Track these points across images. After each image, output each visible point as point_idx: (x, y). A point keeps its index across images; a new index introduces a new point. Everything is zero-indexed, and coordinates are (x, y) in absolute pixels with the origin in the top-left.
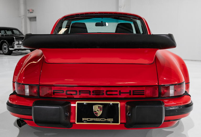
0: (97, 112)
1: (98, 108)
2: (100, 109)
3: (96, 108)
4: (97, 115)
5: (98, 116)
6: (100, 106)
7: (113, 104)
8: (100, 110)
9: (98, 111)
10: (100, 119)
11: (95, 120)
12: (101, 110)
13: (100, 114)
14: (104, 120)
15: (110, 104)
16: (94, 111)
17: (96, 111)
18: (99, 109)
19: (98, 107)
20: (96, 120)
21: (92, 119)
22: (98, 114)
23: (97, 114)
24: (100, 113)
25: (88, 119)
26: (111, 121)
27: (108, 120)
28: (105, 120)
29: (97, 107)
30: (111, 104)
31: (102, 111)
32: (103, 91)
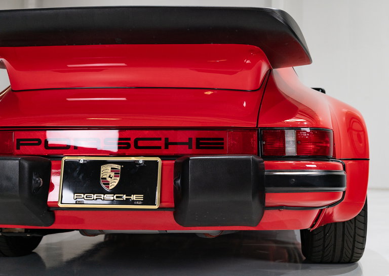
0: (109, 179)
1: (112, 171)
2: (115, 174)
3: (107, 171)
4: (108, 187)
5: (110, 188)
6: (116, 166)
7: (145, 162)
8: (115, 176)
9: (111, 178)
10: (114, 196)
12: (118, 176)
13: (115, 184)
14: (122, 197)
15: (138, 161)
16: (102, 179)
17: (105, 178)
18: (113, 174)
19: (112, 168)
22: (110, 185)
23: (109, 184)
25: (87, 197)
26: (139, 201)
27: (132, 197)
28: (125, 197)
29: (110, 169)
30: (141, 162)
31: (118, 178)
32: (129, 139)
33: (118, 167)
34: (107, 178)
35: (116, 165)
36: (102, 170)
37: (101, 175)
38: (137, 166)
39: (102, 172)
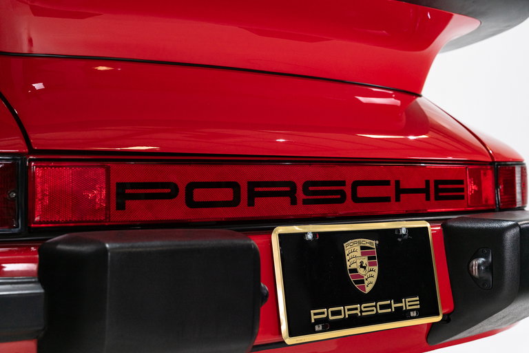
0: (361, 271)
1: (363, 254)
2: (369, 258)
4: (364, 288)
5: (368, 289)
6: (366, 242)
7: (409, 229)
8: (371, 264)
9: (365, 268)
10: (376, 306)
11: (358, 312)
12: (374, 264)
13: (374, 280)
14: (389, 306)
15: (399, 230)
16: (351, 271)
17: (355, 270)
18: (366, 261)
19: (362, 248)
20: (361, 312)
21: (346, 311)
22: (366, 282)
23: (363, 282)
24: (370, 277)
25: (334, 313)
26: (413, 310)
27: (403, 304)
28: (394, 306)
29: (359, 249)
30: (403, 231)
31: (376, 268)
32: (343, 183)
33: (372, 244)
34: (358, 269)
35: (368, 241)
36: (347, 252)
37: (348, 263)
38: (399, 240)
39: (347, 258)
